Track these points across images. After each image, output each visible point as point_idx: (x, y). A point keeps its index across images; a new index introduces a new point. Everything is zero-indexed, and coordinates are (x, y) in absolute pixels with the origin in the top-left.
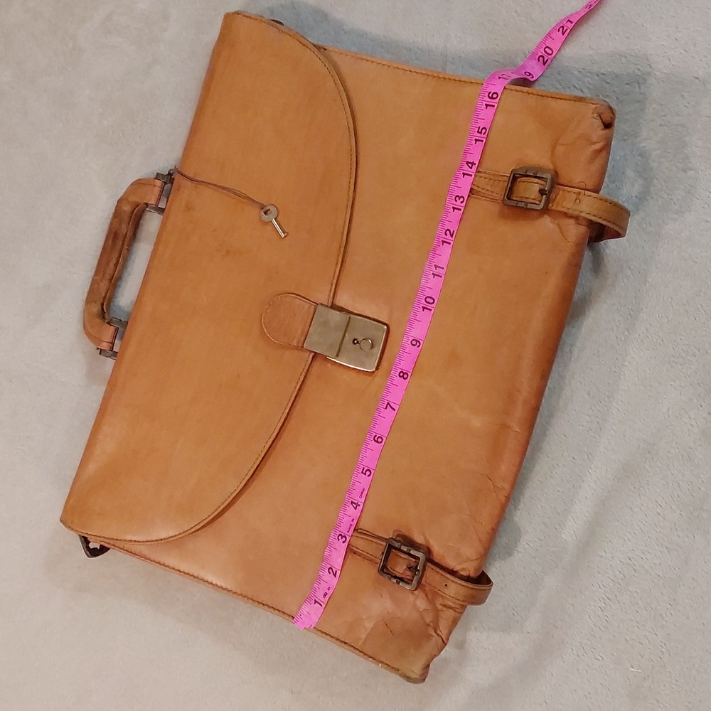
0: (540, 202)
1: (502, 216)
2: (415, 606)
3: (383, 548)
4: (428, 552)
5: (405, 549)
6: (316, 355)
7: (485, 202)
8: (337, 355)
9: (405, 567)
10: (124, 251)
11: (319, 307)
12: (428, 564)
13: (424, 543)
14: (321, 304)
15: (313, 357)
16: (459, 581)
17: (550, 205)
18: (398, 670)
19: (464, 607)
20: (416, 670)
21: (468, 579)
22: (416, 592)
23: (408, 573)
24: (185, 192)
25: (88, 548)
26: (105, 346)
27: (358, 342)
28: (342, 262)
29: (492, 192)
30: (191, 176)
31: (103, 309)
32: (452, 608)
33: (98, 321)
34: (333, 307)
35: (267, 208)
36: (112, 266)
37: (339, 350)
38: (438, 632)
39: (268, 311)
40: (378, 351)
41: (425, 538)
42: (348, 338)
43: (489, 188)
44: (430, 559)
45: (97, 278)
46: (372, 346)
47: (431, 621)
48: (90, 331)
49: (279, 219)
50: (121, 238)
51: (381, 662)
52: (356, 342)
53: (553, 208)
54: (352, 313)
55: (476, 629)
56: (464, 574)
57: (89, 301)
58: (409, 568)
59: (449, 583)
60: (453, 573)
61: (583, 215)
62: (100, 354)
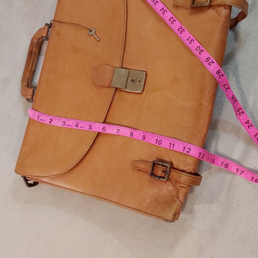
0: (207, 2)
1: (191, 14)
2: (167, 189)
3: (151, 165)
4: (171, 164)
5: (160, 163)
6: (116, 89)
7: (183, 10)
8: (125, 88)
9: (161, 171)
10: (36, 60)
11: (116, 69)
12: (172, 169)
13: (169, 161)
14: (117, 67)
15: (116, 90)
16: (186, 174)
17: (212, 3)
18: (162, 218)
19: (190, 186)
20: (170, 216)
21: (190, 173)
22: (167, 182)
23: (163, 174)
24: (57, 27)
25: (27, 183)
26: (29, 97)
27: (134, 81)
28: (124, 48)
29: (186, 4)
30: (58, 20)
31: (28, 84)
32: (184, 187)
33: (26, 88)
34: (122, 67)
35: (91, 29)
36: (30, 66)
37: (126, 85)
38: (179, 199)
39: (94, 72)
40: (142, 83)
41: (170, 159)
42: (130, 79)
43: (184, 3)
44: (172, 167)
45: (25, 71)
46: (140, 81)
47: (175, 195)
48: (23, 93)
49: (96, 33)
50: (33, 54)
52: (133, 81)
53: (213, 4)
54: (130, 69)
55: (197, 204)
56: (189, 172)
57: (23, 81)
58: (163, 172)
59: (182, 175)
60: (183, 171)
61: (227, 3)
62: (28, 101)
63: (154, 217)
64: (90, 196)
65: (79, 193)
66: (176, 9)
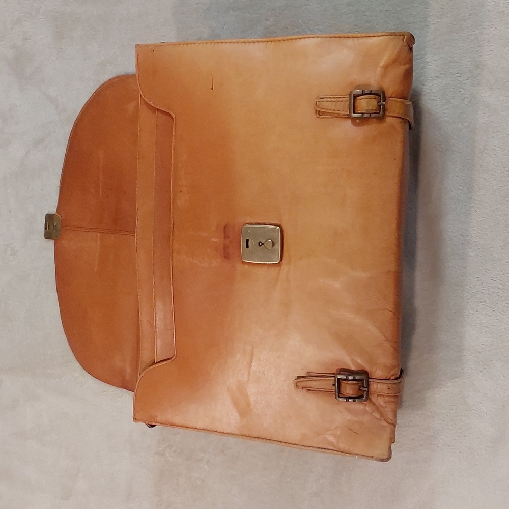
0: (380, 111)
18: (373, 457)
40: (278, 247)
42: (255, 243)
46: (273, 245)
51: (357, 454)
52: (261, 244)
63: (357, 457)
64: (238, 436)
65: (219, 434)
66: (318, 117)
